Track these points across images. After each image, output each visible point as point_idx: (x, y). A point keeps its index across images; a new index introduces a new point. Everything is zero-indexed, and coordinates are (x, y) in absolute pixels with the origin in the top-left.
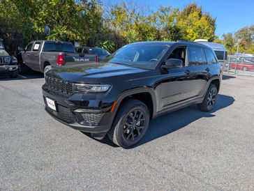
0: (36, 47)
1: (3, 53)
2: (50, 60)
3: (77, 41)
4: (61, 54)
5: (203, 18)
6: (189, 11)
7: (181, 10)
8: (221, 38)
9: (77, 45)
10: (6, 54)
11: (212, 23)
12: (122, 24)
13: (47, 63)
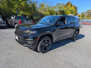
0: (12, 18)
1: (1, 20)
2: (17, 22)
3: (27, 16)
4: (20, 20)
5: (73, 7)
6: (68, 4)
7: (65, 4)
8: (80, 14)
9: (27, 17)
10: (2, 20)
11: (76, 9)
12: (43, 9)
13: (16, 23)
